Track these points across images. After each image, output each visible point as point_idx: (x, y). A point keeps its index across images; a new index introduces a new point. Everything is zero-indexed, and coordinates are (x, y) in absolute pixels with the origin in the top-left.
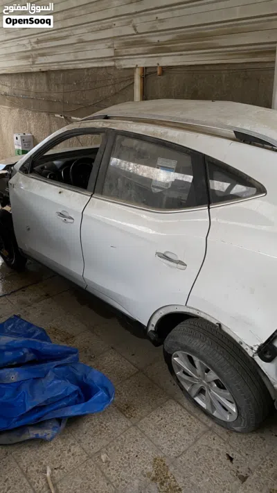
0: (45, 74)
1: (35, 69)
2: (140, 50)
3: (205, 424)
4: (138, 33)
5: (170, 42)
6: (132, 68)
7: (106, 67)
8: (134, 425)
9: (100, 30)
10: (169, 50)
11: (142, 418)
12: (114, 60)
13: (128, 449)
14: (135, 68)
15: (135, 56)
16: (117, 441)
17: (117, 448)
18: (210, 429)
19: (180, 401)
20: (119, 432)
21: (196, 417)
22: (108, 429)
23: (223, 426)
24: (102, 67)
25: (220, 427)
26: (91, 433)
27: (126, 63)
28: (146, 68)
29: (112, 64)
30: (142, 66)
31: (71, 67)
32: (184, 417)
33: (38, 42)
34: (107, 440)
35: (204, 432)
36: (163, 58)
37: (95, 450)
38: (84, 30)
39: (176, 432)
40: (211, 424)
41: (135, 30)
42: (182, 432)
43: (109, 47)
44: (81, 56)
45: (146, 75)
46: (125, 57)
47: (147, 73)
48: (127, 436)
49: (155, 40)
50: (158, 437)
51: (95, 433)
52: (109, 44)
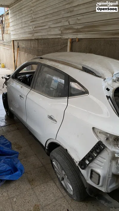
0: (37, 40)
1: (33, 38)
2: (71, 31)
3: (62, 194)
4: (70, 25)
5: (82, 28)
6: (67, 39)
7: (58, 38)
8: (32, 189)
9: (57, 23)
10: (81, 32)
11: (36, 186)
12: (61, 35)
13: (26, 198)
14: (68, 39)
15: (68, 34)
16: (23, 194)
17: (22, 197)
18: (64, 197)
19: (55, 182)
20: (25, 190)
21: (60, 190)
22: (21, 188)
23: (70, 196)
24: (57, 38)
25: (69, 197)
26: (13, 189)
27: (65, 37)
28: (73, 39)
29: (60, 37)
30: (71, 38)
31: (46, 37)
32: (55, 189)
33: (35, 27)
34: (19, 192)
35: (61, 198)
36: (79, 35)
37: (13, 196)
38: (51, 23)
39: (49, 195)
40: (65, 194)
41: (69, 23)
42: (51, 196)
43: (60, 30)
44: (49, 33)
45: (72, 42)
46: (65, 34)
47: (73, 41)
48: (28, 193)
49: (76, 27)
50: (40, 196)
51: (15, 189)
52: (60, 29)
